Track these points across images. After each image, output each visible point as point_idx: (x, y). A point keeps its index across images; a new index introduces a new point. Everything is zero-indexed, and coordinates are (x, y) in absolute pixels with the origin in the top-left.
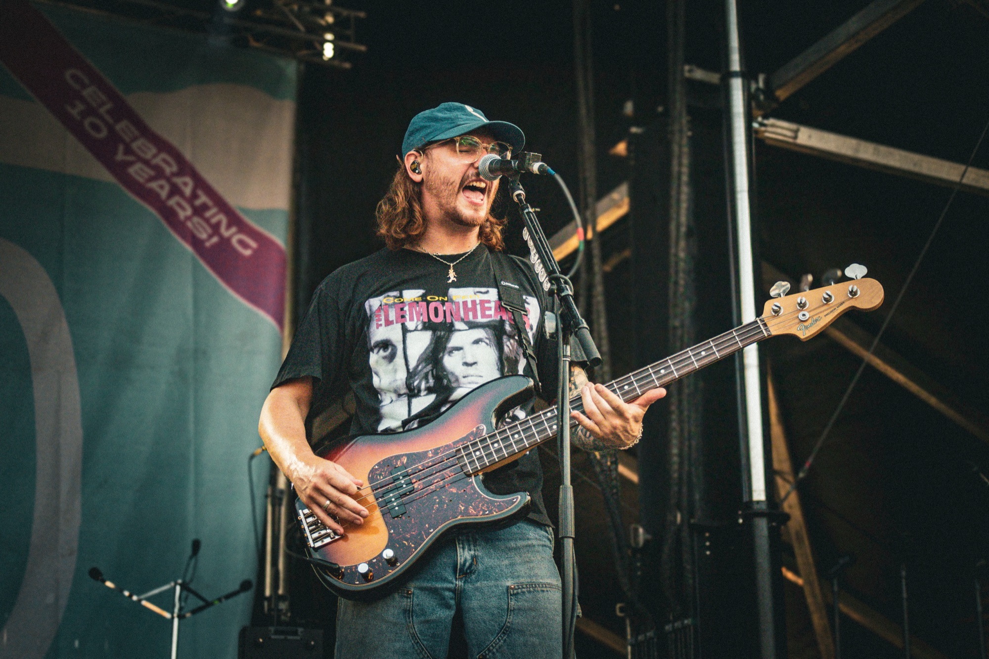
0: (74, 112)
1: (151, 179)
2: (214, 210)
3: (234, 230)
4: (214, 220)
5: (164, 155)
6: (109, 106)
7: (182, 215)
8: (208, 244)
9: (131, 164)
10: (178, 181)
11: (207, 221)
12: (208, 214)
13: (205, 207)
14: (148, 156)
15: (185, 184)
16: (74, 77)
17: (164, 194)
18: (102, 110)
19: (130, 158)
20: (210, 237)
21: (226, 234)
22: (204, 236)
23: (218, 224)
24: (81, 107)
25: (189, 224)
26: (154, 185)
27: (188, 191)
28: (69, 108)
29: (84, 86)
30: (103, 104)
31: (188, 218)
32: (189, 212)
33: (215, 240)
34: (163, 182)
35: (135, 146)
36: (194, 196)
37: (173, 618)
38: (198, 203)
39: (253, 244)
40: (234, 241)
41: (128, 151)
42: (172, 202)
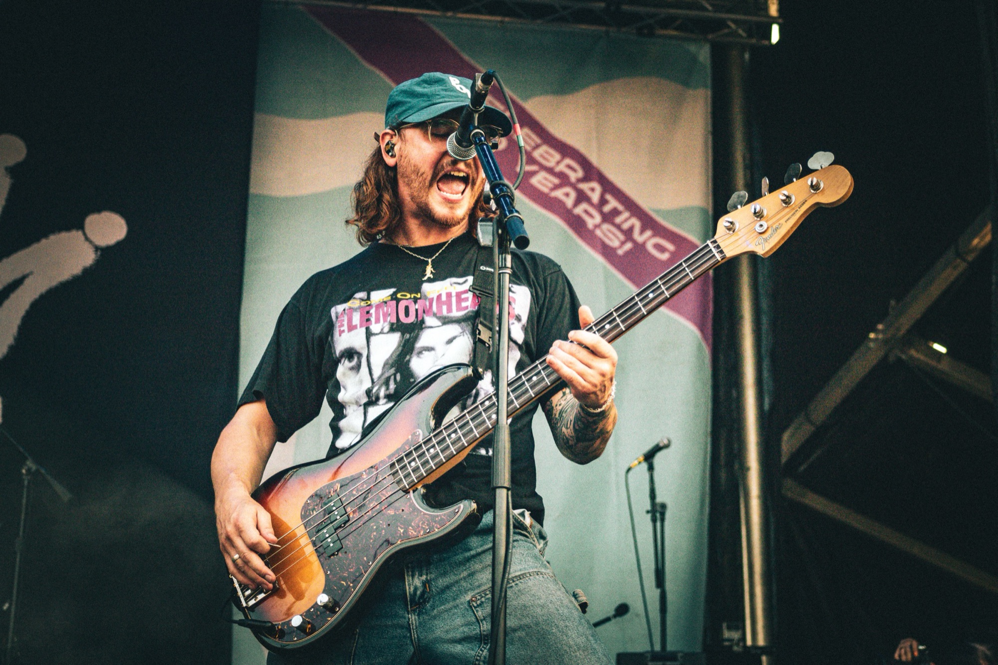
1: (556, 187)
2: (626, 215)
3: (648, 233)
4: (625, 226)
5: (568, 161)
7: (590, 223)
8: (620, 252)
9: (533, 174)
10: (584, 186)
11: (618, 227)
12: (618, 220)
13: (615, 212)
14: (551, 164)
15: (593, 190)
17: (569, 202)
19: (534, 168)
20: (623, 243)
21: (639, 238)
22: (615, 243)
23: (631, 229)
25: (598, 232)
26: (559, 194)
27: (595, 197)
31: (597, 226)
32: (598, 219)
33: (629, 246)
34: (568, 189)
35: (536, 154)
36: (603, 201)
38: (607, 208)
39: (670, 247)
40: (649, 247)
41: (531, 160)
42: (579, 210)
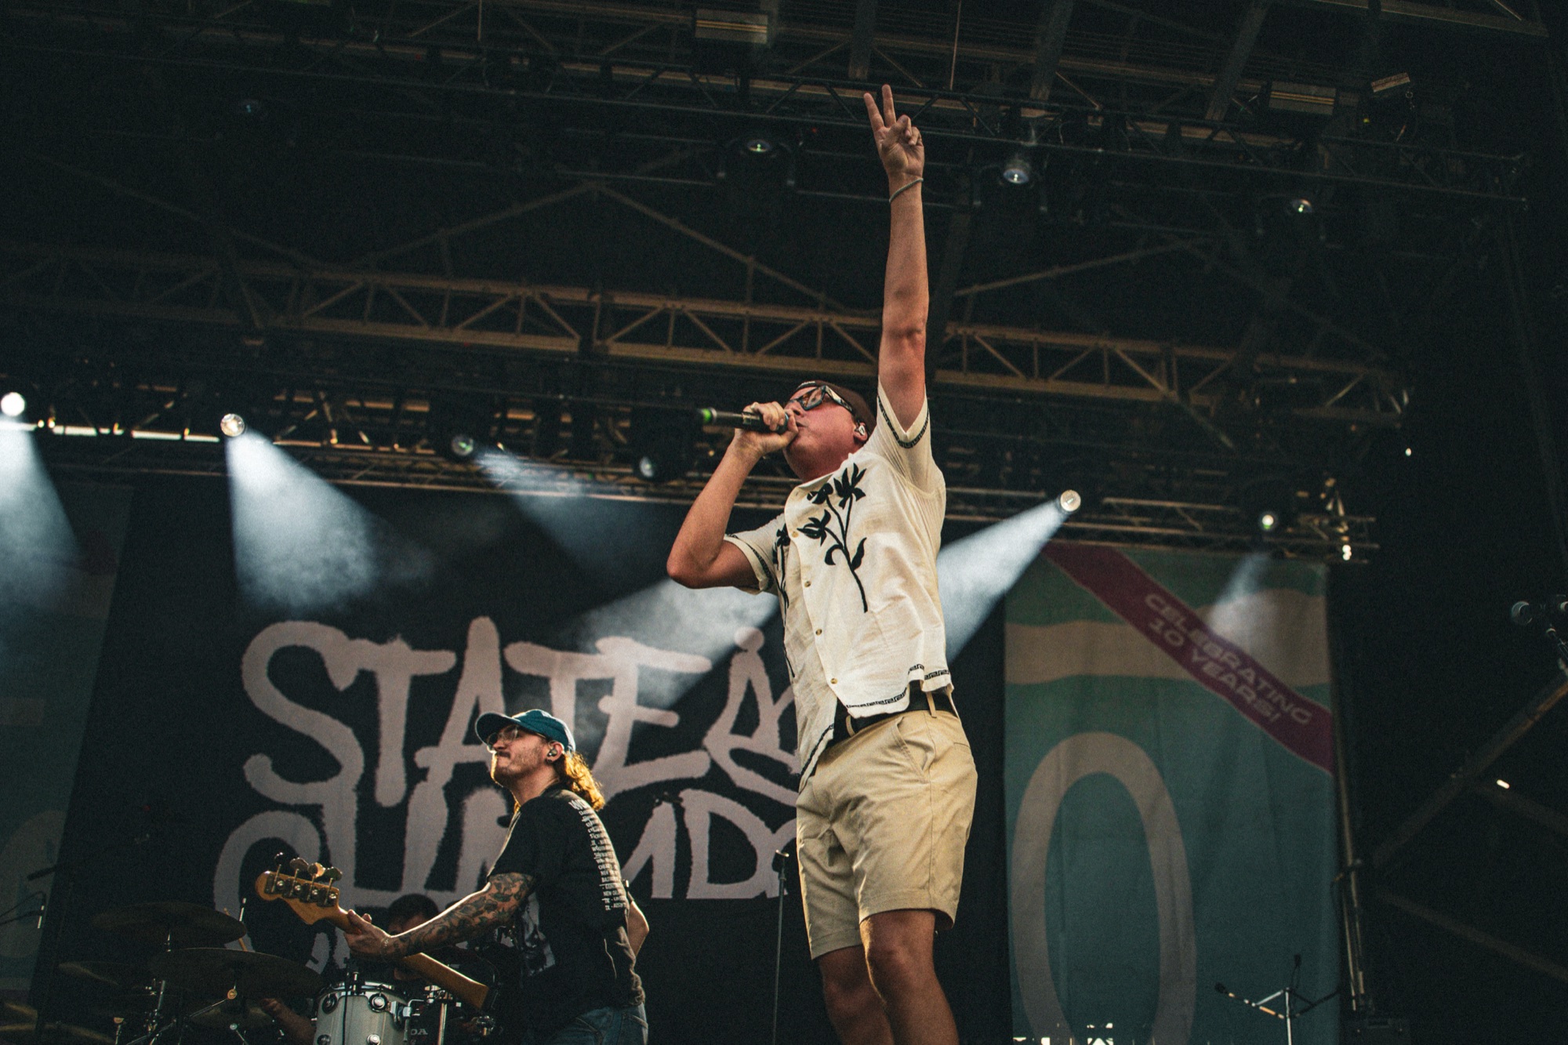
0: (1157, 627)
1: (1221, 674)
2: (1274, 692)
3: (1291, 705)
4: (1275, 700)
5: (1229, 654)
6: (1182, 619)
7: (1249, 699)
8: (1272, 720)
9: (1204, 663)
10: (1243, 673)
11: (1270, 701)
12: (1270, 696)
13: (1267, 690)
14: (1217, 655)
15: (1248, 674)
16: (1154, 601)
17: (1232, 684)
18: (1178, 624)
19: (1203, 659)
20: (1273, 713)
21: (1286, 709)
22: (1268, 714)
23: (1279, 703)
24: (1161, 623)
25: (1255, 706)
26: (1224, 679)
27: (1251, 679)
28: (1151, 625)
29: (1161, 607)
30: (1177, 619)
31: (1254, 702)
32: (1254, 696)
33: (1278, 715)
34: (1231, 675)
35: (1206, 648)
36: (1257, 683)
37: (1286, 1019)
38: (1261, 687)
39: (1308, 714)
40: (1293, 715)
41: (1202, 653)
42: (1240, 690)
